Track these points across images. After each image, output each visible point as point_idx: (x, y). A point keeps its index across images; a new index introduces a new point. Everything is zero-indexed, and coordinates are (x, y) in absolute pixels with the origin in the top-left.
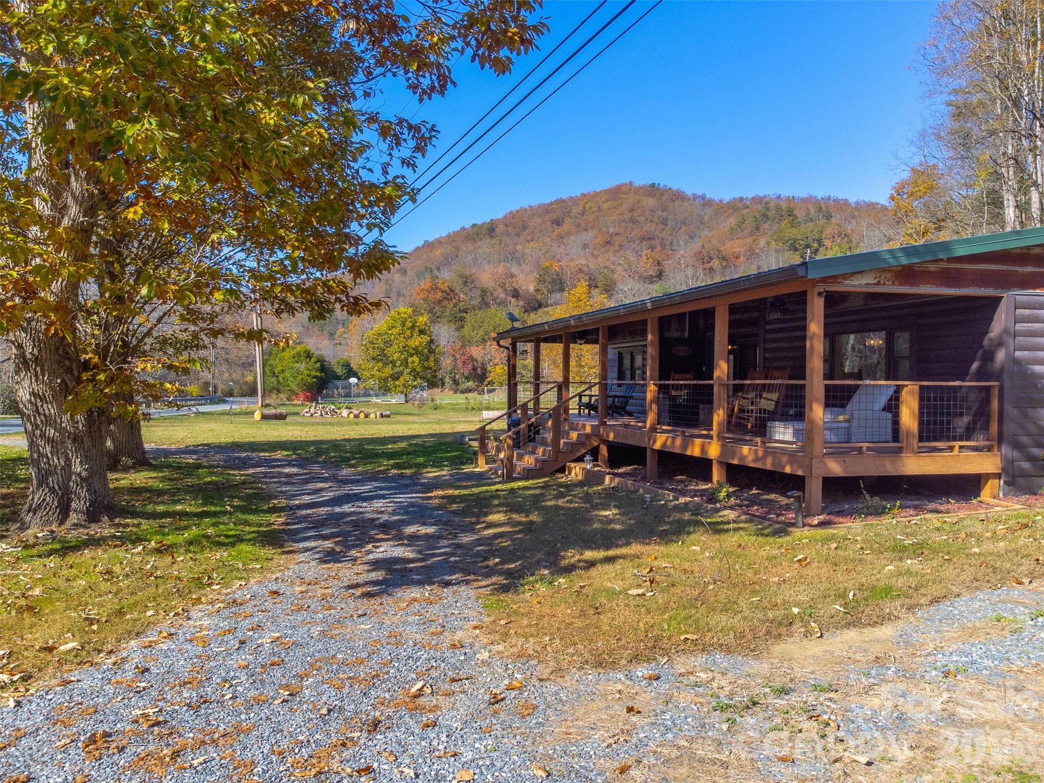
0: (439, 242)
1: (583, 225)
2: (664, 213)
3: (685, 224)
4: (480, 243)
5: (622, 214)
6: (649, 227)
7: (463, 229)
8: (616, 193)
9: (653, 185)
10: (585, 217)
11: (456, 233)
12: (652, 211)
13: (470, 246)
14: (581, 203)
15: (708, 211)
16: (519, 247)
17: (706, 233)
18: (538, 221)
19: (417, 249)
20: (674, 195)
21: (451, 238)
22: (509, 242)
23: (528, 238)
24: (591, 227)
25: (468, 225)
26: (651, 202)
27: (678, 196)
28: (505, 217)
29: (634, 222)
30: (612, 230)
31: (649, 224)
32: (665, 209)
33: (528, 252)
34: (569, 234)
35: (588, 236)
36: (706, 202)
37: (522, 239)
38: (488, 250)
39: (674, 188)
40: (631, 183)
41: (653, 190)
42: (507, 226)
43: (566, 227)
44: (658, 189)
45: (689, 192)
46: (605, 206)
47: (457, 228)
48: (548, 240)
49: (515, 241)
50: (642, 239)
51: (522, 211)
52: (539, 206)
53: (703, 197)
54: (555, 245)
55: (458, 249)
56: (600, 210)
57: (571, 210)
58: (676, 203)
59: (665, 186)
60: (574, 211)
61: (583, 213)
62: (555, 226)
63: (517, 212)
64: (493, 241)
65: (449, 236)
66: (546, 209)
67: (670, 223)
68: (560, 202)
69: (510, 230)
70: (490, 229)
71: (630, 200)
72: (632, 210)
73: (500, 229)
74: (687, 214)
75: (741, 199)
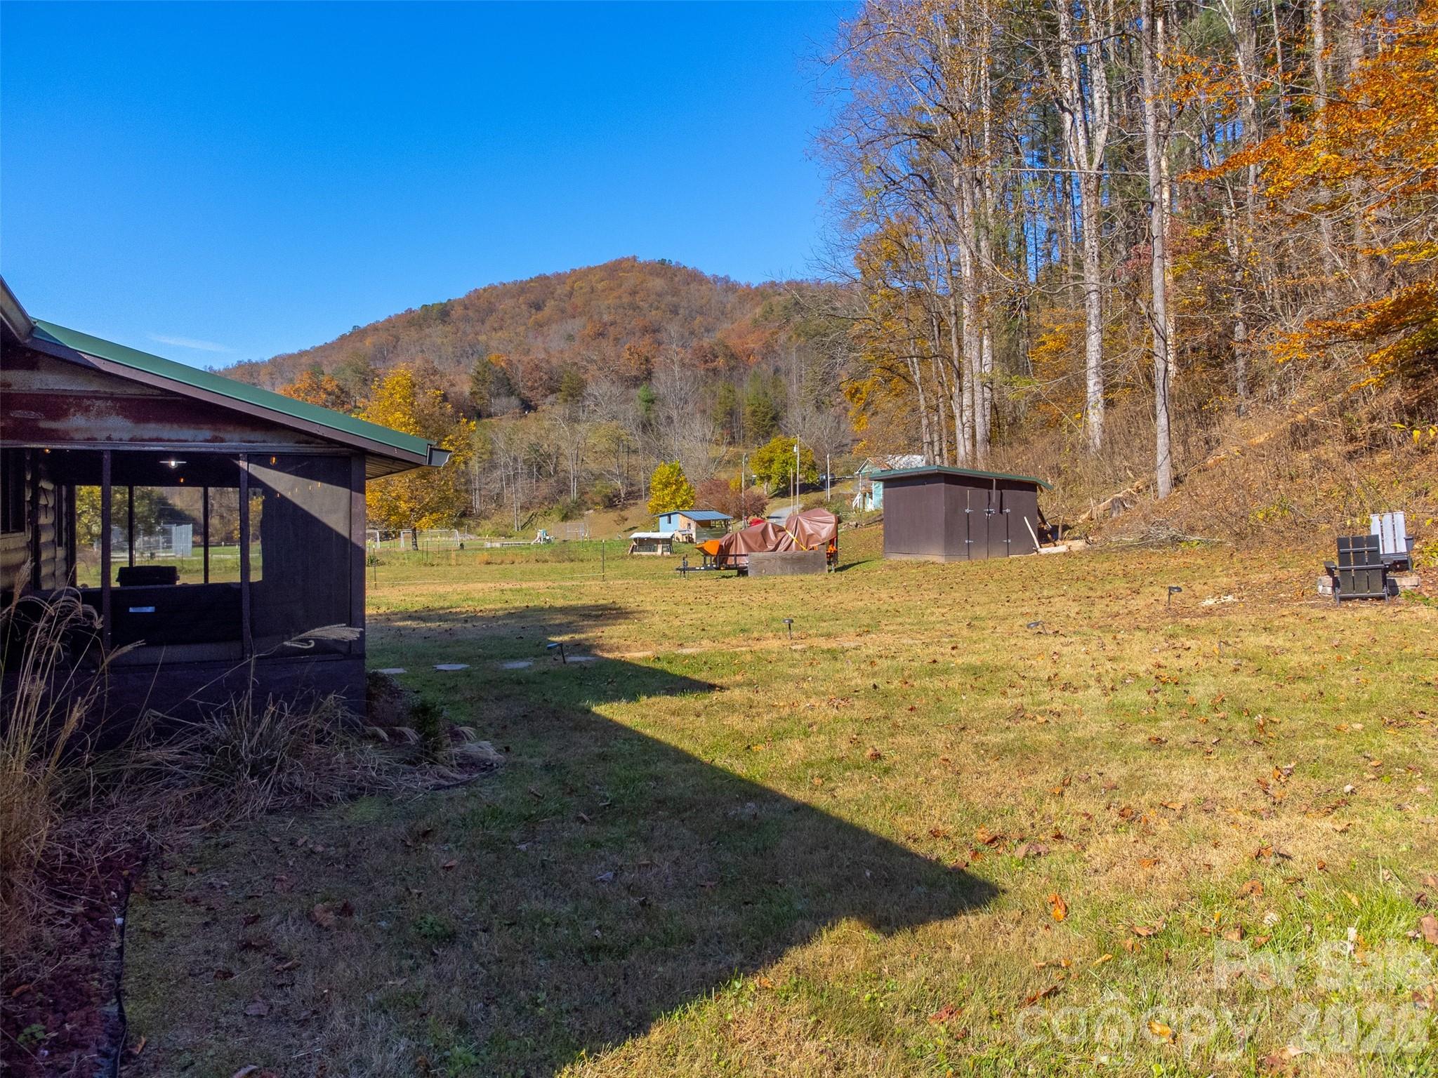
0: (374, 328)
1: (569, 310)
2: (674, 299)
3: (701, 314)
4: (427, 331)
5: (620, 297)
6: (654, 315)
7: (410, 311)
8: (614, 270)
9: (663, 262)
10: (573, 300)
11: (397, 316)
12: (659, 295)
13: (414, 333)
14: (569, 282)
15: (732, 298)
16: (482, 338)
17: (727, 325)
18: (509, 303)
19: (343, 338)
20: (689, 275)
21: (391, 323)
22: (469, 330)
23: (496, 325)
24: (580, 314)
25: (416, 306)
26: (658, 283)
27: (695, 277)
28: (468, 297)
29: (635, 308)
30: (606, 318)
31: (654, 312)
32: (675, 293)
33: (493, 344)
34: (549, 322)
35: (574, 326)
36: (730, 287)
37: (487, 325)
38: (439, 341)
39: (690, 266)
40: (635, 258)
41: (663, 269)
42: (466, 308)
43: (547, 311)
44: (669, 267)
45: (708, 273)
46: (600, 286)
47: (401, 310)
48: (522, 328)
49: (478, 328)
50: (645, 330)
51: (493, 288)
52: (515, 283)
53: (726, 280)
54: (530, 335)
55: (398, 339)
56: (593, 290)
57: (555, 289)
58: (692, 286)
59: (678, 263)
60: (559, 291)
61: (570, 295)
62: (533, 311)
63: (485, 290)
64: (448, 328)
65: (389, 320)
66: (521, 289)
67: (681, 311)
68: (542, 279)
69: (471, 313)
70: (444, 313)
71: (631, 280)
72: (634, 293)
73: (457, 313)
74: (704, 301)
75: (773, 284)
